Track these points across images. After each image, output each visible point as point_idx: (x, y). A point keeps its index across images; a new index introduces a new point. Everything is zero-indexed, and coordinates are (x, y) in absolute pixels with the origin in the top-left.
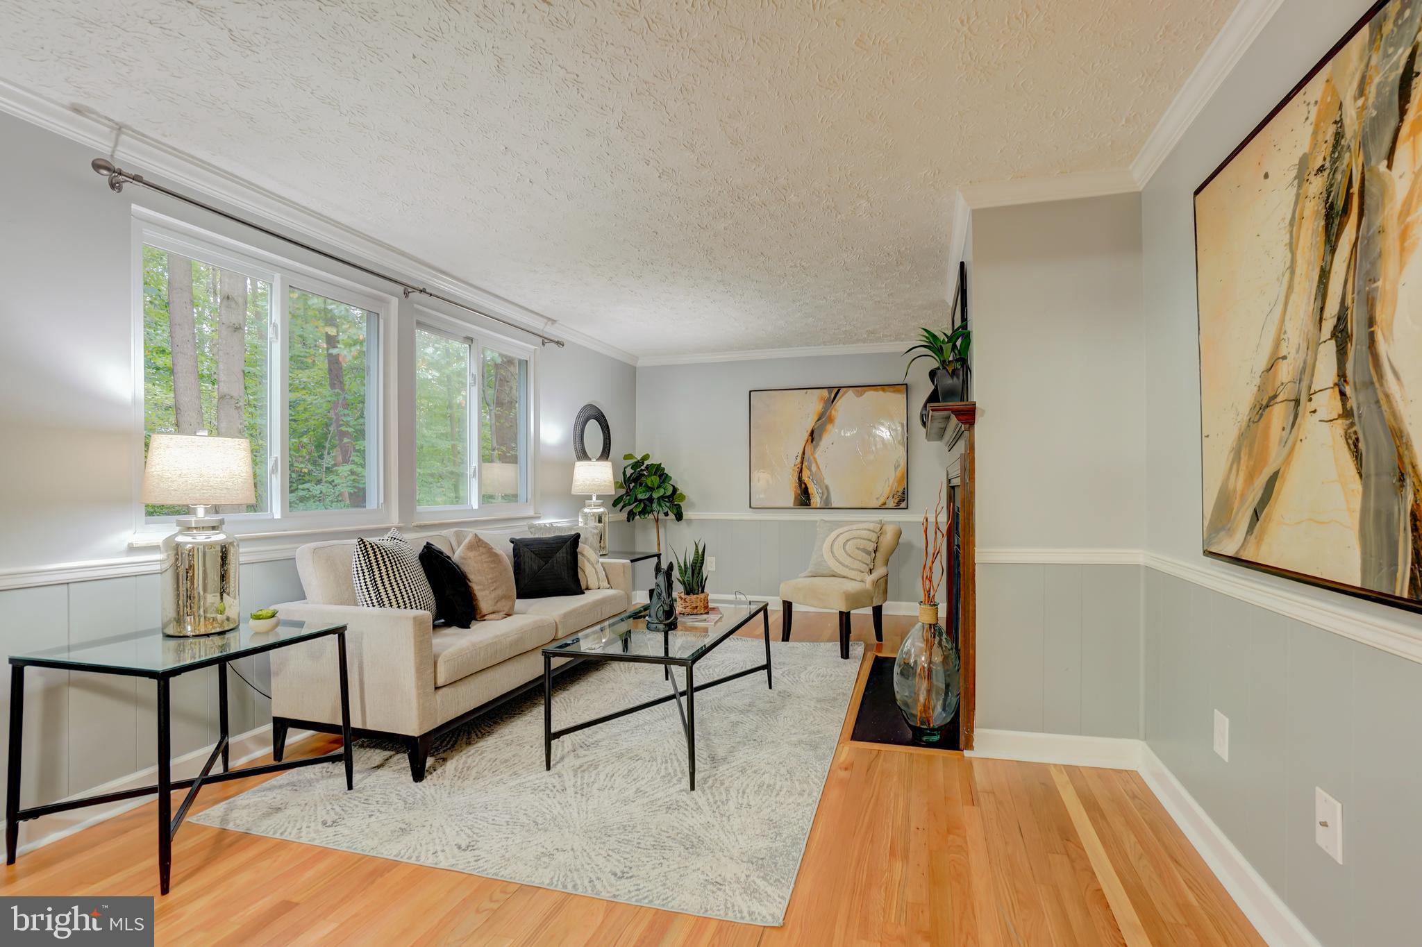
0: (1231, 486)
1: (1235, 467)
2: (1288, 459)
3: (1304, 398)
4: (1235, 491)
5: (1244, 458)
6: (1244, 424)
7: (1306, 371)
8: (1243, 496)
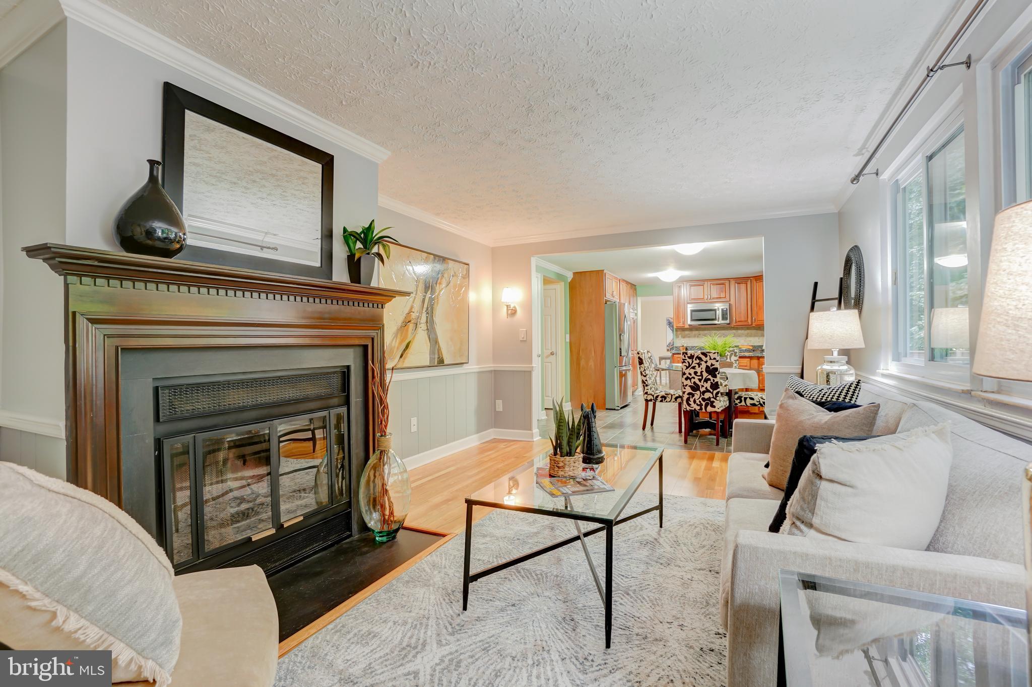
0: (393, 345)
1: (395, 340)
2: (414, 338)
3: (418, 324)
4: (394, 347)
5: (399, 336)
6: (399, 327)
7: (419, 317)
8: (398, 348)
